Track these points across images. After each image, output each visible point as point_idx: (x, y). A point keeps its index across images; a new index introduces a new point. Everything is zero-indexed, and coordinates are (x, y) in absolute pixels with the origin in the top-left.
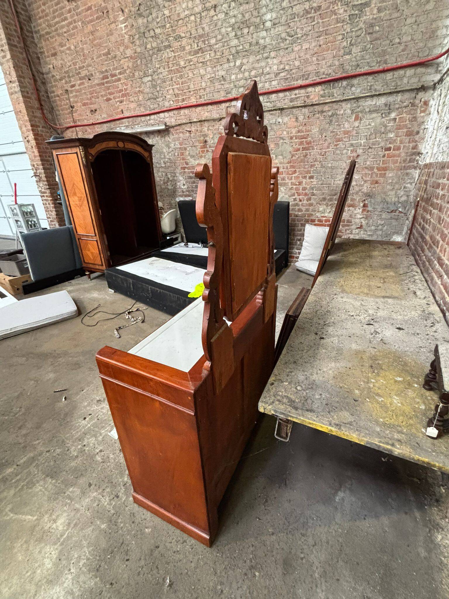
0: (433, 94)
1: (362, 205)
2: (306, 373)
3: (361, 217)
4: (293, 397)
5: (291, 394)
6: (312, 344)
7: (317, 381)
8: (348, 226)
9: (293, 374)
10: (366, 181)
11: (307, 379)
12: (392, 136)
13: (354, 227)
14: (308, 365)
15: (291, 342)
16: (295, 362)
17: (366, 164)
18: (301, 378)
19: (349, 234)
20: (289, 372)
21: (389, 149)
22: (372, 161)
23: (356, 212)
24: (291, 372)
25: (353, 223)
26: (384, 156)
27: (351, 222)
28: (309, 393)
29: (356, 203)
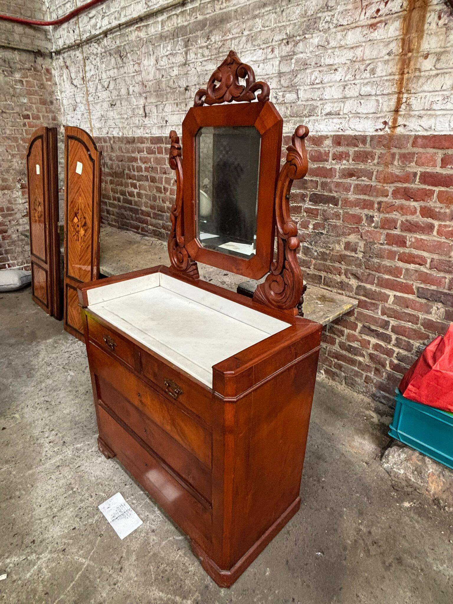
0: (51, 63)
1: (19, 186)
3: (24, 201)
8: (11, 215)
10: (13, 156)
12: (25, 101)
13: (19, 216)
17: (5, 133)
19: (15, 225)
21: (27, 117)
22: (12, 130)
23: (15, 196)
25: (16, 210)
26: (25, 125)
27: (13, 210)
29: (10, 182)
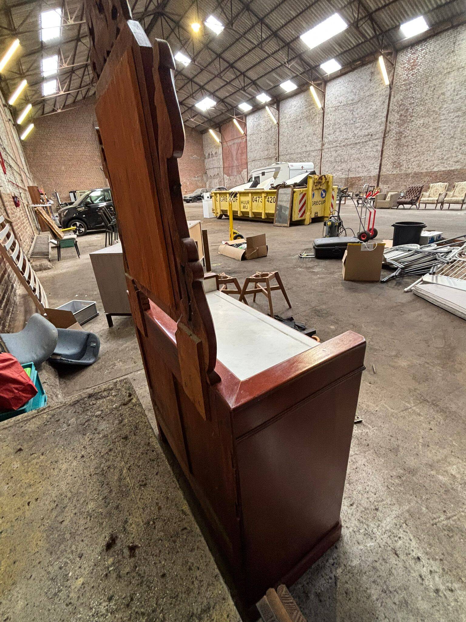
2: (101, 436)
4: (99, 402)
5: (103, 402)
6: (124, 503)
7: (80, 436)
9: (117, 422)
11: (96, 429)
14: (104, 451)
15: (161, 469)
16: (126, 438)
18: (103, 426)
20: (123, 419)
24: (121, 422)
28: (83, 418)
